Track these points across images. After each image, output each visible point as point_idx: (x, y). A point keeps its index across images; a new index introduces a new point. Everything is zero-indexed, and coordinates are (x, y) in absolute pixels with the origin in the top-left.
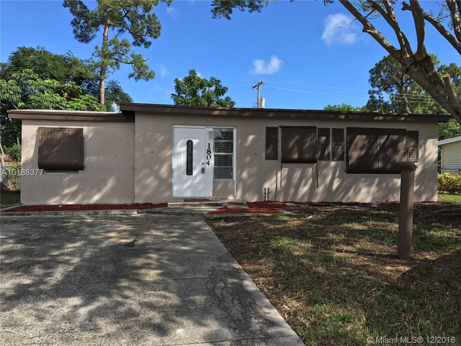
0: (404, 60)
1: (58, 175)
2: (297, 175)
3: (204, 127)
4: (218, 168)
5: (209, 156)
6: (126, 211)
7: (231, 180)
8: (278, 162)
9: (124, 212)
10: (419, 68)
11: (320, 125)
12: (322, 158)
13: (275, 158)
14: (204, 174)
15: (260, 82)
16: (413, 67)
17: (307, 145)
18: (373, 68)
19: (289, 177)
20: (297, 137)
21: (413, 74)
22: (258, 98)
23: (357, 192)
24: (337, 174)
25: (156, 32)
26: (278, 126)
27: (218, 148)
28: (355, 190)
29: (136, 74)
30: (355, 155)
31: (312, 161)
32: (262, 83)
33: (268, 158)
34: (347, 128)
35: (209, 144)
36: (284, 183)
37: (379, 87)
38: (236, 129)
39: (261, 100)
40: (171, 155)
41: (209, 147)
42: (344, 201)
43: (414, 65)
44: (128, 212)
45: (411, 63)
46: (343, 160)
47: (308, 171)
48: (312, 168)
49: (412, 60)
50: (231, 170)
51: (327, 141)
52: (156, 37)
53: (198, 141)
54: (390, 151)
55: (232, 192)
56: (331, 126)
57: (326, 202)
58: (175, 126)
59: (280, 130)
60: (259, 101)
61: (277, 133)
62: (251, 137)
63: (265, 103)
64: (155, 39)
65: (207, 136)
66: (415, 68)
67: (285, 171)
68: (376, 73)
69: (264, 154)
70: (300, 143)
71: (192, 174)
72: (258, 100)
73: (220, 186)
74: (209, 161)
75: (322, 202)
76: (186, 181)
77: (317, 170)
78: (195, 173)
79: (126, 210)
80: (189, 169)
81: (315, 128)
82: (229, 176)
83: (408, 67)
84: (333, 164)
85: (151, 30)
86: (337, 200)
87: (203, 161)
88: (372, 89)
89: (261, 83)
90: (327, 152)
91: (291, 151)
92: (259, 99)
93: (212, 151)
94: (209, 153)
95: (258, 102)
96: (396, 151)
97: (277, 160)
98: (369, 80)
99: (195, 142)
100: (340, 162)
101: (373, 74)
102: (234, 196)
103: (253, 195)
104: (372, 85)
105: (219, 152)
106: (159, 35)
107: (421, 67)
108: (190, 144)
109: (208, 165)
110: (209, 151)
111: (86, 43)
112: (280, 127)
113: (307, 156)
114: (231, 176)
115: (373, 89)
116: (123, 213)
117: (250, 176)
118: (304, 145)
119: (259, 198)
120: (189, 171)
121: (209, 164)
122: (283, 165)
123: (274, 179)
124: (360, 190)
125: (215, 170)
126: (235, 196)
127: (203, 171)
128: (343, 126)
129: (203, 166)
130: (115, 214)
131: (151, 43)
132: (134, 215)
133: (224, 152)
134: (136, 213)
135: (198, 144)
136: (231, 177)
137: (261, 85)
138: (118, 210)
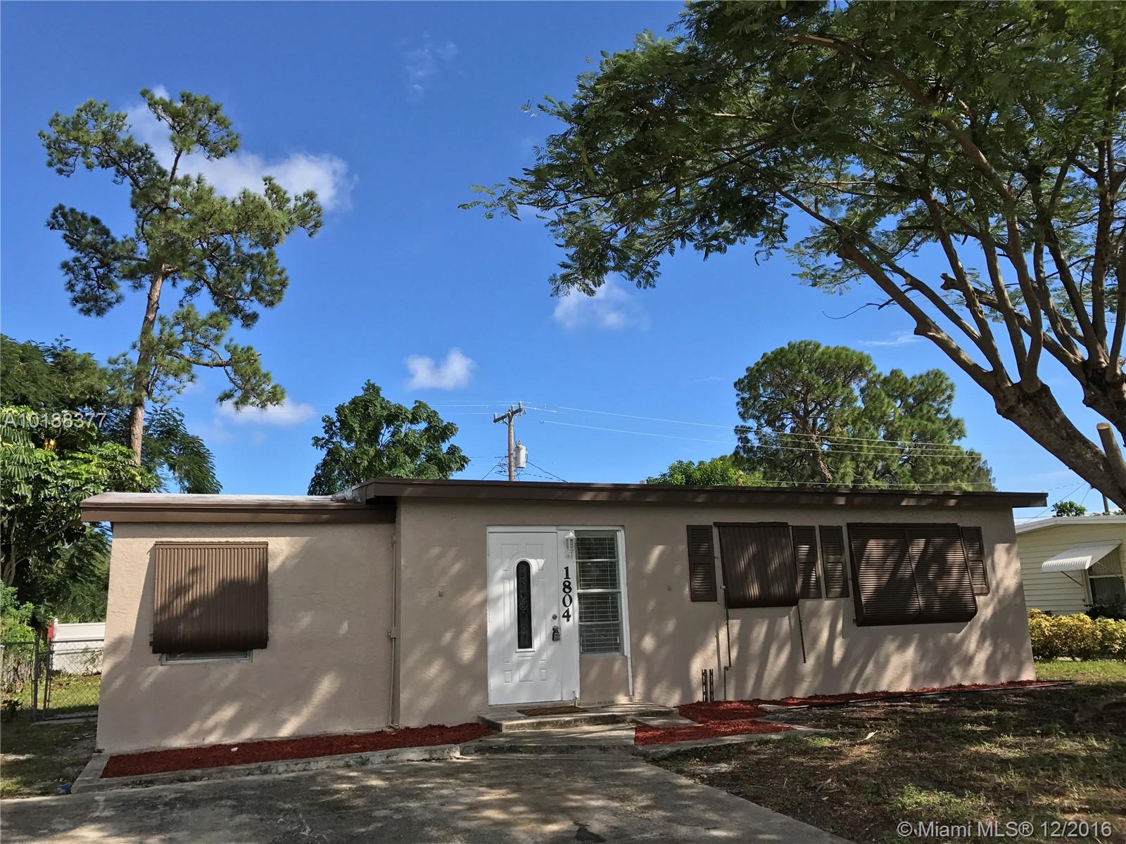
0: (1003, 391)
1: (198, 664)
2: (760, 631)
3: (553, 529)
4: (587, 626)
5: (567, 599)
6: (436, 751)
7: (618, 654)
8: (717, 607)
9: (431, 752)
10: (1033, 407)
11: (795, 519)
12: (806, 594)
13: (710, 596)
14: (558, 643)
15: (514, 410)
16: (1021, 405)
17: (775, 564)
18: (742, 377)
19: (744, 639)
20: (752, 549)
21: (1022, 419)
22: (509, 444)
23: (882, 667)
24: (840, 626)
25: (274, 293)
26: (712, 524)
27: (585, 575)
28: (876, 663)
29: (239, 394)
30: (869, 583)
31: (789, 601)
32: (519, 410)
33: (695, 597)
34: (848, 525)
35: (567, 569)
36: (734, 654)
37: (757, 418)
38: (623, 532)
39: (518, 449)
40: (484, 603)
41: (567, 577)
42: (858, 691)
43: (1023, 402)
44: (438, 750)
45: (1017, 398)
46: (848, 596)
47: (781, 625)
48: (787, 617)
49: (1018, 393)
50: (617, 629)
51: (812, 553)
52: (271, 304)
53: (541, 562)
54: (934, 569)
55: (624, 687)
56: (815, 520)
57: (824, 697)
58: (490, 529)
59: (715, 532)
60: (512, 452)
61: (710, 540)
62: (657, 551)
63: (527, 455)
64: (269, 308)
65: (562, 550)
66: (1024, 407)
67: (736, 625)
68: (749, 389)
69: (687, 591)
70: (760, 561)
71: (530, 646)
72: (509, 450)
73: (594, 673)
74: (568, 611)
75: (816, 697)
76: (519, 665)
77: (800, 622)
78: (537, 643)
79: (433, 748)
80: (523, 633)
81: (785, 525)
82: (611, 644)
83: (1013, 407)
84: (827, 604)
85: (261, 288)
86: (845, 689)
87: (555, 612)
88: (740, 422)
89: (516, 412)
90: (813, 579)
91: (743, 580)
92: (513, 446)
93: (574, 585)
94: (567, 590)
95: (510, 455)
96: (944, 571)
97: (716, 601)
98: (738, 404)
99: (535, 565)
100: (843, 600)
101: (742, 390)
102: (627, 694)
103: (671, 688)
104: (742, 416)
105: (589, 586)
106: (280, 299)
107: (1036, 404)
108: (523, 571)
109: (566, 619)
110: (567, 587)
111: (98, 314)
112: (715, 524)
113: (778, 590)
114: (618, 644)
115: (744, 424)
116: (427, 756)
117: (660, 642)
118: (770, 564)
119: (684, 696)
120: (525, 639)
121: (568, 617)
122: (730, 611)
123: (712, 646)
124: (887, 661)
125: (583, 631)
126: (631, 694)
127: (556, 634)
128: (839, 520)
129: (556, 623)
130: (408, 760)
131: (258, 315)
132: (454, 760)
133: (598, 586)
134: (458, 754)
135: (541, 570)
136: (618, 647)
137: (517, 414)
138: (416, 749)
